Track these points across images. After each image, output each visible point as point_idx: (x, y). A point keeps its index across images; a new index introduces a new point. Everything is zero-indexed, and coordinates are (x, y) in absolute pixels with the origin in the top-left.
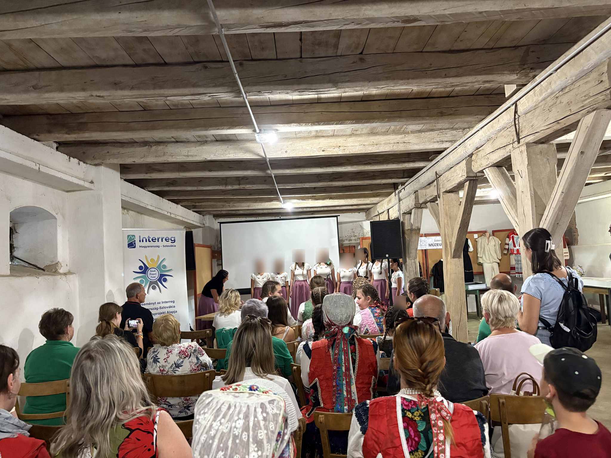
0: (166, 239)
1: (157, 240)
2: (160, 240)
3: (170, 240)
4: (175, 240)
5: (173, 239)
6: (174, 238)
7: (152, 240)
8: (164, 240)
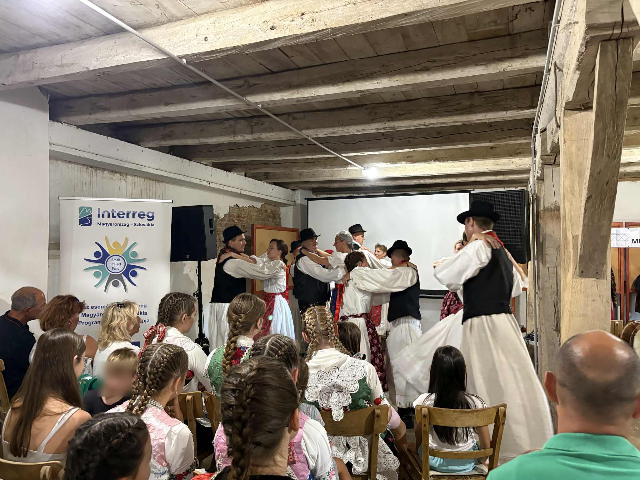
0: (139, 215)
1: (125, 216)
2: (131, 215)
3: (146, 217)
4: (153, 217)
5: (150, 215)
6: (153, 213)
7: (118, 215)
8: (136, 215)
